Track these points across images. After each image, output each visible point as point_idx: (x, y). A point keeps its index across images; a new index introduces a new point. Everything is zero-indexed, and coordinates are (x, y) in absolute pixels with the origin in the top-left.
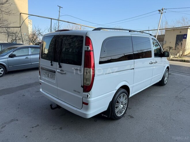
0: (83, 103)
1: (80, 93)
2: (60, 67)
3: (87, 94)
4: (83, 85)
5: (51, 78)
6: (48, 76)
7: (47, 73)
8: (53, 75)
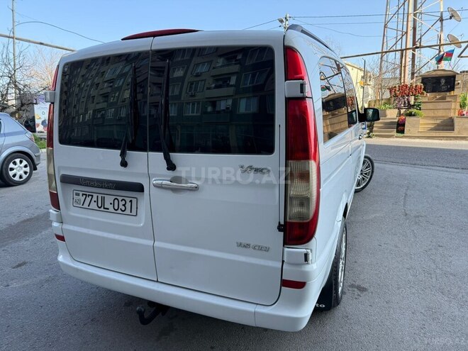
0: (286, 283)
1: (267, 250)
2: (171, 167)
3: (300, 250)
4: (282, 223)
5: (119, 211)
6: (100, 208)
7: (92, 196)
8: (128, 200)
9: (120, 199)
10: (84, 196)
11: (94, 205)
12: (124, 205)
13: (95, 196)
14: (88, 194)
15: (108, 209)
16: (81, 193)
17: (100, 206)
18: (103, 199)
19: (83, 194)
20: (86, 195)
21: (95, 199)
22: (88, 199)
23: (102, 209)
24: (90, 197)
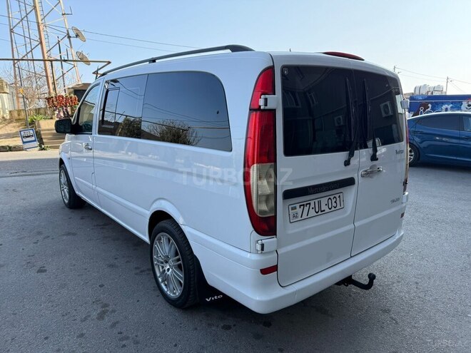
2: (374, 158)
5: (333, 209)
6: (317, 213)
7: (310, 204)
8: (337, 196)
9: (332, 197)
10: (302, 207)
11: (312, 213)
12: (335, 202)
13: (312, 202)
14: (305, 203)
15: (324, 211)
16: (298, 206)
17: (317, 211)
18: (320, 203)
19: (300, 206)
20: (304, 205)
21: (312, 206)
22: (306, 209)
23: (320, 213)
24: (308, 206)
